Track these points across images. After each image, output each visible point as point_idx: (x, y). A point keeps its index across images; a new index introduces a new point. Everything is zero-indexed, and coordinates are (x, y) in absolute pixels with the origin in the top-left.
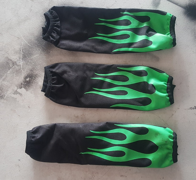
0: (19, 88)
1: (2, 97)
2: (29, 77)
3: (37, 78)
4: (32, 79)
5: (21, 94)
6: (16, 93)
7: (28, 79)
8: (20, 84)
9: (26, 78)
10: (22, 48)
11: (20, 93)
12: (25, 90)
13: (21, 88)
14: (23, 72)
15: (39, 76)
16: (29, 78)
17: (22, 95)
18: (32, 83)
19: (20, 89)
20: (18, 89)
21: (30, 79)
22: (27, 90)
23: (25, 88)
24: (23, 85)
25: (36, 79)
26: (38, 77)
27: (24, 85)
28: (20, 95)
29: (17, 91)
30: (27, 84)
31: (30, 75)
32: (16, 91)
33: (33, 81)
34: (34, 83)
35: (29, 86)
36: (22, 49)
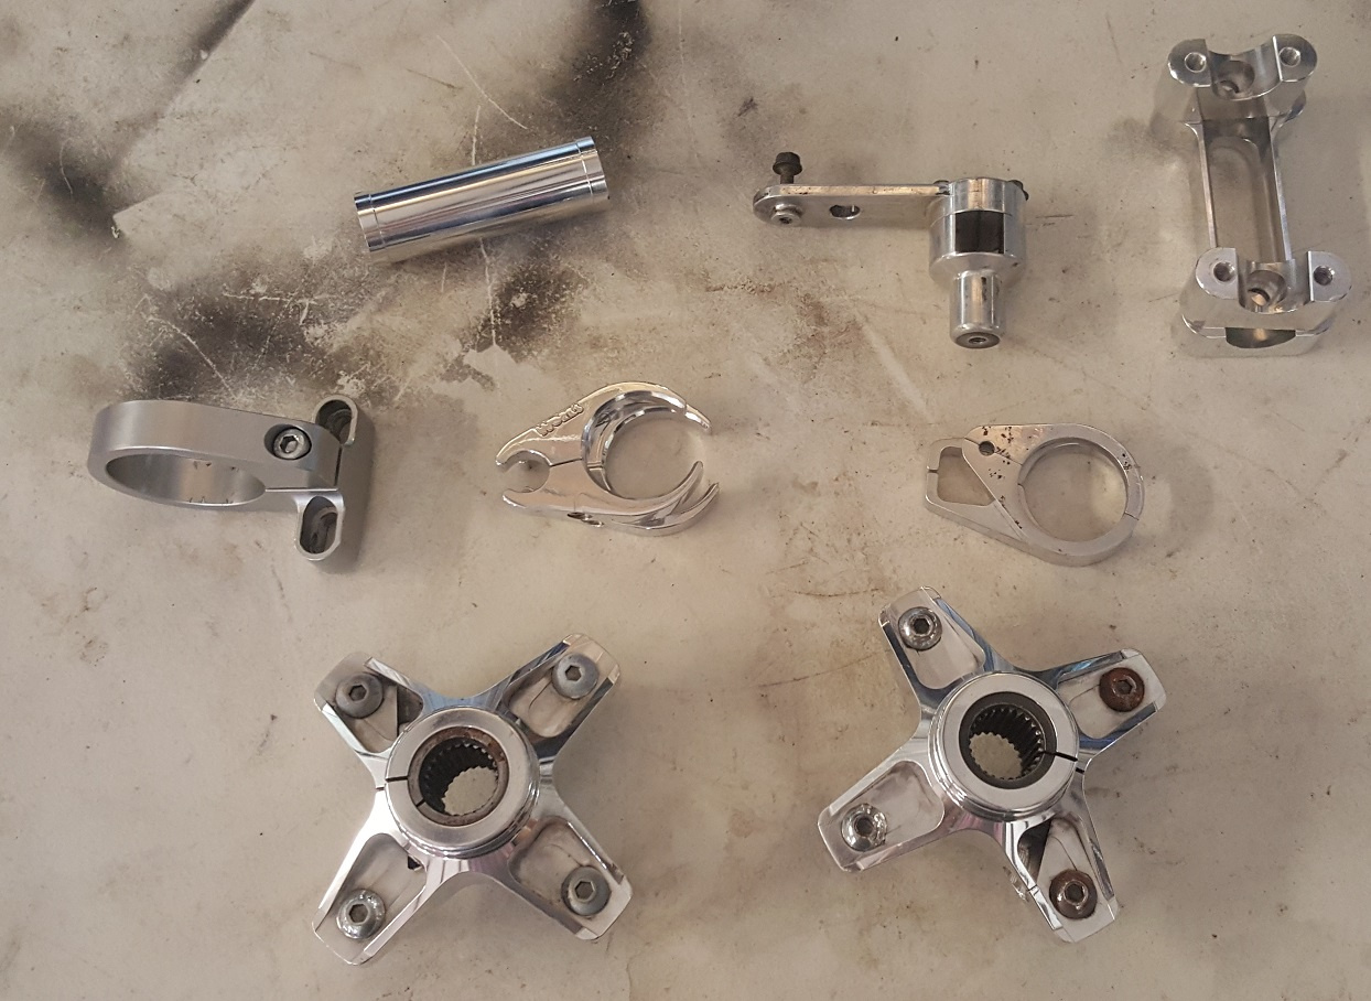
0: (473, 347)
1: (382, 398)
2: (523, 286)
3: (567, 292)
4: (542, 297)
5: (488, 379)
6: (457, 370)
7: (519, 301)
8: (480, 328)
9: (507, 292)
10: (477, 137)
11: (479, 374)
12: (509, 356)
13: (483, 345)
14: (488, 262)
15: (580, 280)
16: (524, 294)
17: (492, 384)
18: (543, 318)
19: (479, 351)
20: (468, 355)
21: (529, 297)
22: (518, 357)
23: (506, 343)
24: (493, 331)
25: (563, 296)
26: (576, 287)
27: (498, 333)
28: (483, 385)
29: (466, 362)
30: (515, 328)
31: (528, 279)
32: (459, 360)
33: (550, 307)
34: (554, 316)
35: (527, 337)
36: (478, 144)
